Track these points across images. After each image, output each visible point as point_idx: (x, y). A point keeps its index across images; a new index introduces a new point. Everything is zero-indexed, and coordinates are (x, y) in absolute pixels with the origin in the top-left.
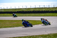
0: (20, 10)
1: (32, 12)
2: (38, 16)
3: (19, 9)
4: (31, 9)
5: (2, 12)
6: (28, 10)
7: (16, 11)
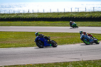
0: (66, 16)
1: (88, 18)
2: (99, 26)
3: (65, 13)
4: (86, 13)
5: (34, 18)
6: (81, 16)
7: (60, 16)
